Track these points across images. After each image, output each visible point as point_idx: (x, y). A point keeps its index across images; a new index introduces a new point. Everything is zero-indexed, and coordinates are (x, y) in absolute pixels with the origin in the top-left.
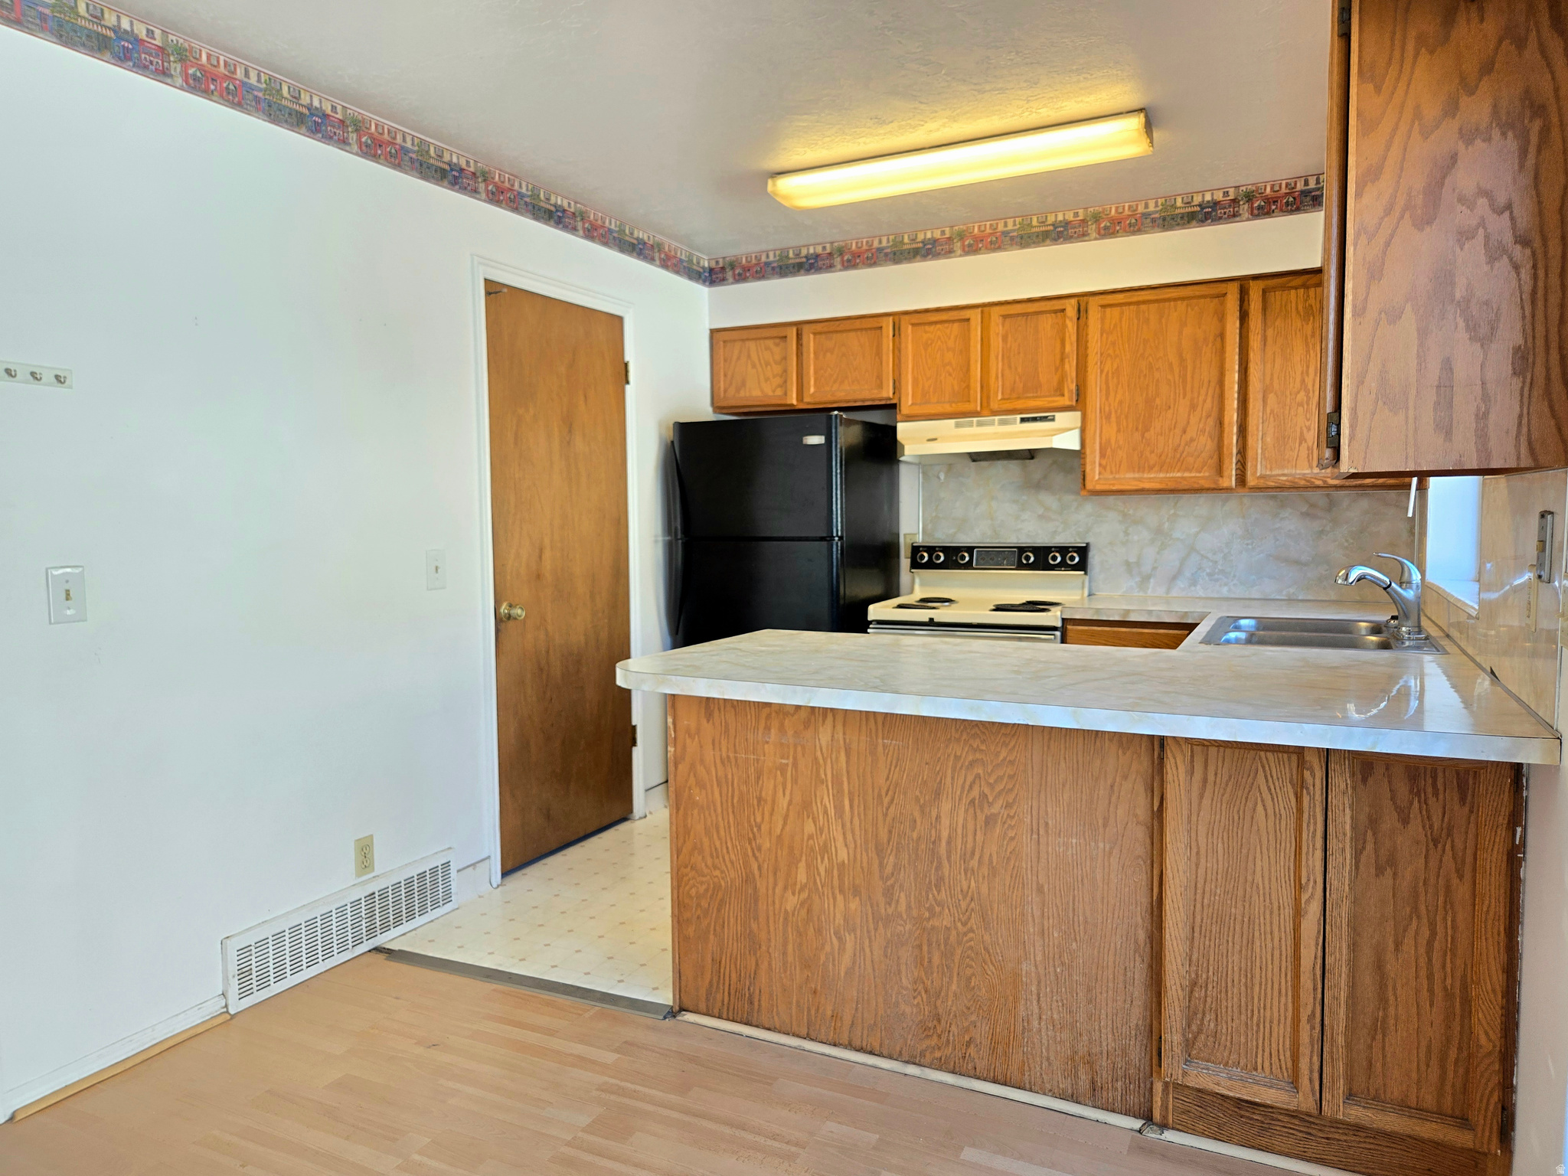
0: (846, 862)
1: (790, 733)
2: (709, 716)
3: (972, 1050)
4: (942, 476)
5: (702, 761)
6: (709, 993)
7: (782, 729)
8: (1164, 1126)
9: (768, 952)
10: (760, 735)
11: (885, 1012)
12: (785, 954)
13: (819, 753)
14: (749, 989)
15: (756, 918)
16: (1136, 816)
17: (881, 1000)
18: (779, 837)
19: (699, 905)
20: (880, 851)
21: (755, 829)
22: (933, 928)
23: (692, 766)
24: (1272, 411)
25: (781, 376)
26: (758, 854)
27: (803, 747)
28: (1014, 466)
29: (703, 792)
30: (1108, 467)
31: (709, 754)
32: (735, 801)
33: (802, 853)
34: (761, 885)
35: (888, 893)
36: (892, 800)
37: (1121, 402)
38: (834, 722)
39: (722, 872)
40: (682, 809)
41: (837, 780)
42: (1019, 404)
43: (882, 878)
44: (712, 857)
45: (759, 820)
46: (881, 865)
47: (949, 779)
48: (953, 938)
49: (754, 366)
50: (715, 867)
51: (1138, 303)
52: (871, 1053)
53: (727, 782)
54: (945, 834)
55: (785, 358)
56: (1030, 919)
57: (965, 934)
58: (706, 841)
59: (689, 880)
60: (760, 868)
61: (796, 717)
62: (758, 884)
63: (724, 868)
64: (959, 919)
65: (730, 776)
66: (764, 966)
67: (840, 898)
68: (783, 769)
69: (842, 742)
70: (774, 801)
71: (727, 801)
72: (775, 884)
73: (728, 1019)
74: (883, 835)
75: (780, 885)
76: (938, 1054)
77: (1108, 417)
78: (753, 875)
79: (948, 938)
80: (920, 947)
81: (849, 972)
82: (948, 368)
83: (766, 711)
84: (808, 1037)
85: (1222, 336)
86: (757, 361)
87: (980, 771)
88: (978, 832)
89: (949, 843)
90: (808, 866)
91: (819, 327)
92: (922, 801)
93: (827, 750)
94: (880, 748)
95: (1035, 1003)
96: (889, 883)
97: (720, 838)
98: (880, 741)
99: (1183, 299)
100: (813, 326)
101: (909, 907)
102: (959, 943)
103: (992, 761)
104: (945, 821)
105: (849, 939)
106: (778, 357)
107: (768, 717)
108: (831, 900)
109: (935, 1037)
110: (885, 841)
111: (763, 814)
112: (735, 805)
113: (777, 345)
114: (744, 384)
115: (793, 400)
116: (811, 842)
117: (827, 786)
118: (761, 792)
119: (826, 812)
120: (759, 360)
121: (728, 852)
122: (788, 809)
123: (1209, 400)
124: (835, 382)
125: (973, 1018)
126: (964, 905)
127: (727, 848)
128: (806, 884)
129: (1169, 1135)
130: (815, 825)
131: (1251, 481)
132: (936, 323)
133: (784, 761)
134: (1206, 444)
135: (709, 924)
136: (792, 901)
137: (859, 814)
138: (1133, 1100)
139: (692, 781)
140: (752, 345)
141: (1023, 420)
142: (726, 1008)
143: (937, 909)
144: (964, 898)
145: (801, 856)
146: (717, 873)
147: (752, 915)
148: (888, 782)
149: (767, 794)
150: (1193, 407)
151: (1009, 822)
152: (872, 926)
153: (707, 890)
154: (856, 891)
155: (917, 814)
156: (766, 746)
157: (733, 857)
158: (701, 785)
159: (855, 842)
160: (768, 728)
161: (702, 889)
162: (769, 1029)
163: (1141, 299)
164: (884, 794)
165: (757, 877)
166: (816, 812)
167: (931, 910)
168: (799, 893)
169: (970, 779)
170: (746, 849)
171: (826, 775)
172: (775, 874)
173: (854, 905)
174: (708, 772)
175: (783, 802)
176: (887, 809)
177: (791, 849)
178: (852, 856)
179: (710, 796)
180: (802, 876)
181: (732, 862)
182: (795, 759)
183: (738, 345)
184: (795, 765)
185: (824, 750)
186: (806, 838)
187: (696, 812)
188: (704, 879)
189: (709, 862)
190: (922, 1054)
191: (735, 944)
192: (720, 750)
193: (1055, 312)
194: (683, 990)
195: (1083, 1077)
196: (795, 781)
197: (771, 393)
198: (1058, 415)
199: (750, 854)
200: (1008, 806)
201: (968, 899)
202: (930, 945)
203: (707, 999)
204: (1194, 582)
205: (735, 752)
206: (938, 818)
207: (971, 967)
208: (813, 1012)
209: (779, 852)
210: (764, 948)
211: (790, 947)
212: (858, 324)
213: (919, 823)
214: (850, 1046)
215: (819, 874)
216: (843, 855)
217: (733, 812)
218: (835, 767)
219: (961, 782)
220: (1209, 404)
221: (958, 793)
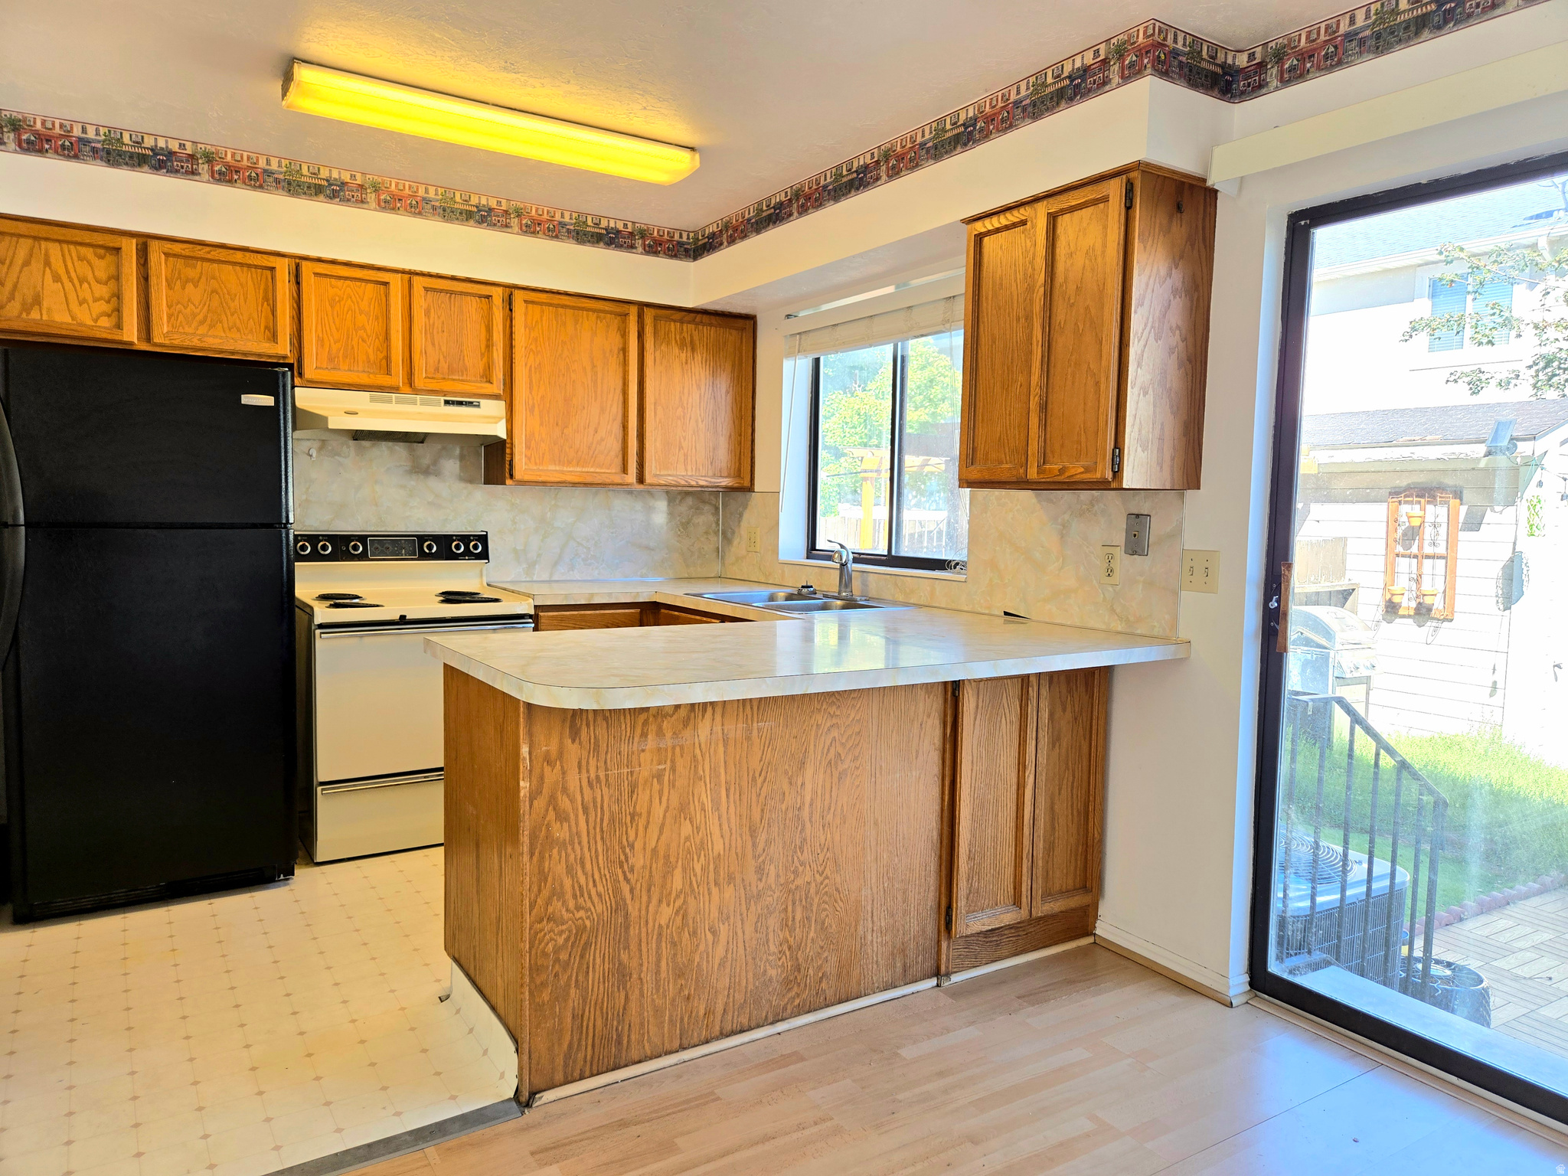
0: (722, 853)
1: (669, 735)
2: (575, 735)
3: (824, 985)
4: (314, 452)
5: (565, 790)
6: (567, 1057)
7: (660, 733)
8: (948, 975)
9: (641, 979)
10: (635, 744)
11: (754, 984)
12: (658, 973)
13: (698, 751)
14: (617, 1029)
15: (627, 947)
16: (934, 744)
17: (750, 975)
18: (655, 851)
19: (557, 960)
20: (753, 833)
21: (628, 850)
22: (797, 887)
23: (552, 800)
24: (660, 422)
25: (108, 302)
26: (629, 876)
27: (682, 748)
28: (400, 448)
29: (566, 825)
30: (533, 458)
31: (573, 780)
32: (605, 824)
33: (678, 859)
34: (633, 910)
35: (760, 870)
36: (764, 782)
37: (543, 397)
38: (713, 715)
39: (587, 910)
40: (537, 851)
41: (714, 771)
42: (447, 386)
43: (754, 857)
44: (575, 897)
45: (631, 839)
46: (754, 845)
47: (812, 747)
48: (813, 891)
49: (57, 279)
50: (578, 908)
51: (557, 306)
52: (742, 1031)
53: (595, 807)
54: (808, 799)
55: (117, 278)
56: (868, 850)
57: (822, 883)
58: (568, 883)
59: (545, 934)
60: (632, 891)
61: (675, 717)
62: (630, 907)
63: (589, 904)
64: (818, 871)
65: (599, 800)
66: (634, 996)
67: (715, 890)
68: (659, 776)
69: (720, 734)
70: (649, 813)
71: (595, 828)
72: (649, 902)
73: (592, 1075)
74: (756, 815)
75: (654, 901)
76: (797, 1002)
77: (532, 410)
78: (624, 900)
79: (809, 892)
80: (786, 910)
81: (722, 964)
82: (361, 332)
83: (643, 716)
84: (683, 1048)
85: (624, 350)
86: (62, 271)
87: (836, 735)
88: (833, 788)
89: (811, 805)
90: (684, 870)
91: (177, 248)
92: (790, 773)
93: (706, 745)
94: (755, 732)
95: (870, 919)
96: (761, 859)
97: (585, 874)
98: (755, 724)
99: (594, 311)
100: (168, 246)
101: (778, 876)
102: (817, 893)
103: (844, 723)
104: (809, 787)
105: (723, 929)
106: (102, 275)
107: (646, 723)
108: (707, 897)
109: (796, 988)
110: (758, 820)
111: (637, 830)
112: (605, 829)
113: (101, 257)
114: (37, 301)
115: (130, 334)
116: (688, 843)
117: (705, 782)
118: (635, 807)
119: (703, 810)
120: (68, 272)
121: (595, 885)
122: (665, 816)
123: (615, 406)
124: (202, 323)
125: (826, 954)
126: (821, 857)
127: (594, 881)
128: (682, 890)
129: (956, 978)
130: (693, 826)
131: (648, 479)
132: (346, 278)
133: (660, 767)
134: (614, 445)
135: (570, 977)
136: (666, 912)
137: (735, 802)
138: (929, 965)
139: (551, 815)
140: (54, 249)
141: (447, 402)
142: (588, 1064)
143: (801, 869)
144: (822, 850)
145: (677, 862)
146: (582, 913)
147: (621, 946)
148: (762, 763)
149: (642, 807)
150: (602, 410)
151: (856, 773)
152: (744, 907)
153: (567, 940)
154: (731, 878)
155: (786, 787)
156: (642, 755)
157: (600, 888)
158: (562, 817)
159: (731, 830)
160: (644, 735)
161: (561, 940)
162: (640, 1062)
163: (560, 302)
164: (757, 775)
165: (629, 901)
166: (693, 813)
167: (796, 872)
168: (674, 903)
169: (828, 743)
170: (617, 875)
171: (704, 772)
172: (649, 891)
173: (729, 892)
174: (572, 801)
175: (658, 811)
176: (760, 790)
177: (667, 857)
178: (727, 845)
179: (574, 830)
180: (677, 882)
181: (599, 895)
182: (673, 761)
183: (25, 245)
184: (673, 769)
185: (703, 746)
186: (682, 841)
187: (555, 851)
188: (564, 927)
189: (571, 904)
190: (785, 1009)
191: (601, 986)
192: (588, 771)
193: (480, 296)
194: (533, 1070)
195: (899, 965)
196: (672, 784)
197: (90, 323)
198: (483, 402)
199: (621, 878)
200: (855, 759)
201: (825, 850)
202: (794, 904)
203: (566, 1065)
204: (572, 568)
205: (606, 770)
206: (803, 784)
207: (825, 910)
208: (686, 1019)
209: (654, 866)
210: (635, 976)
211: (663, 964)
212: (239, 256)
213: (787, 794)
214: (724, 1035)
215: (695, 875)
216: (719, 847)
217: (602, 838)
218: (713, 760)
219: (821, 746)
220: (616, 409)
221: (819, 758)
